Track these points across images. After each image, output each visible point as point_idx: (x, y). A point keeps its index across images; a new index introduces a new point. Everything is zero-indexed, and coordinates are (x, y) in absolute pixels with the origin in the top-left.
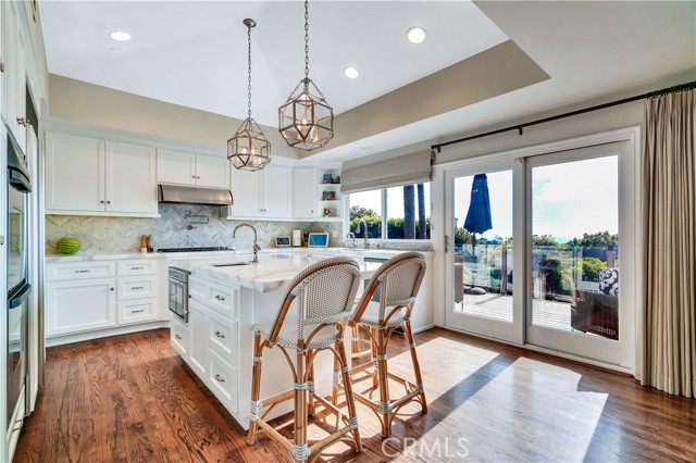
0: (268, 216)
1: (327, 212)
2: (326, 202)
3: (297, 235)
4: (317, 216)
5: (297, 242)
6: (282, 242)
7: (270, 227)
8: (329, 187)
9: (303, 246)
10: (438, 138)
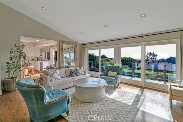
0: (29, 56)
6: (33, 60)
8: (41, 51)
9: (37, 60)
10: (50, 46)
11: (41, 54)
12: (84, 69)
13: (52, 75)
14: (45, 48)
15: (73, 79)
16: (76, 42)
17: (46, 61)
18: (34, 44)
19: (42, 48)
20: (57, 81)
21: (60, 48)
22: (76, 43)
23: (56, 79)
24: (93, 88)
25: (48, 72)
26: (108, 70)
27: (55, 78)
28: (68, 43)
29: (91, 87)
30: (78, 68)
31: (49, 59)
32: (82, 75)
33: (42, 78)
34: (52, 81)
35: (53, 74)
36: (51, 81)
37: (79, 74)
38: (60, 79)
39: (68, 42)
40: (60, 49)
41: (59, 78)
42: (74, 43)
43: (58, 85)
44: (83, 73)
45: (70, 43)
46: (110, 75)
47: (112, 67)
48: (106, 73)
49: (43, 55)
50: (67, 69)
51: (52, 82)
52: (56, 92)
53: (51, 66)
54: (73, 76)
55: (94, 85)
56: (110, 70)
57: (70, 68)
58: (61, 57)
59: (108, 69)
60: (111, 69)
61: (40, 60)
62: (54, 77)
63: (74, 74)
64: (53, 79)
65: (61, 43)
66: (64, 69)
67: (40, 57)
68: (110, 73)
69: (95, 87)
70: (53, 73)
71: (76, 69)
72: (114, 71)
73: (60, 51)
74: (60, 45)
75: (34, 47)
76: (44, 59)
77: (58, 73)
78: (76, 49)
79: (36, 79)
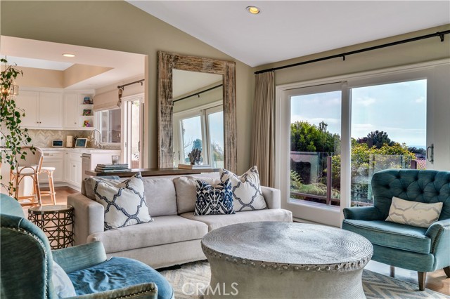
0: (43, 126)
1: (87, 124)
2: (85, 116)
3: (69, 139)
4: (80, 127)
5: (69, 144)
6: (57, 144)
7: (48, 134)
8: (87, 107)
9: (74, 147)
10: (123, 81)
11: (86, 118)
12: (262, 183)
13: (110, 199)
14: (102, 91)
15: (207, 223)
16: (233, 61)
17: (104, 148)
18: (62, 78)
19: (93, 92)
20: (132, 227)
21: (161, 84)
22: (232, 65)
23: (130, 217)
24: (293, 268)
25: (97, 183)
26: (386, 192)
27: (125, 213)
28: (194, 64)
29: (284, 265)
30: (233, 178)
31: (120, 142)
32: (254, 209)
33: (73, 209)
34: (110, 228)
35: (118, 195)
36: (107, 227)
37: (236, 205)
38: (149, 219)
39: (196, 58)
40: (161, 90)
41: (144, 214)
42: (224, 65)
43: (136, 244)
44: (259, 202)
45: (205, 65)
46: (401, 220)
47: (411, 179)
48: (376, 207)
49: (95, 124)
50: (184, 178)
51: (108, 232)
52: (115, 268)
53: (114, 162)
54: (211, 213)
55: (300, 253)
56: (398, 191)
57: (196, 177)
58: (161, 128)
59: (387, 186)
60: (405, 189)
61: (82, 143)
62: (122, 209)
63: (215, 205)
64: (114, 219)
65: (165, 64)
66: (168, 180)
67: (84, 134)
68: (401, 208)
69: (307, 266)
70: (116, 190)
71: (224, 180)
72: (421, 196)
73: (160, 99)
74: (160, 76)
75: (61, 90)
76: (97, 139)
77: (141, 191)
78: (230, 90)
79: (46, 213)
